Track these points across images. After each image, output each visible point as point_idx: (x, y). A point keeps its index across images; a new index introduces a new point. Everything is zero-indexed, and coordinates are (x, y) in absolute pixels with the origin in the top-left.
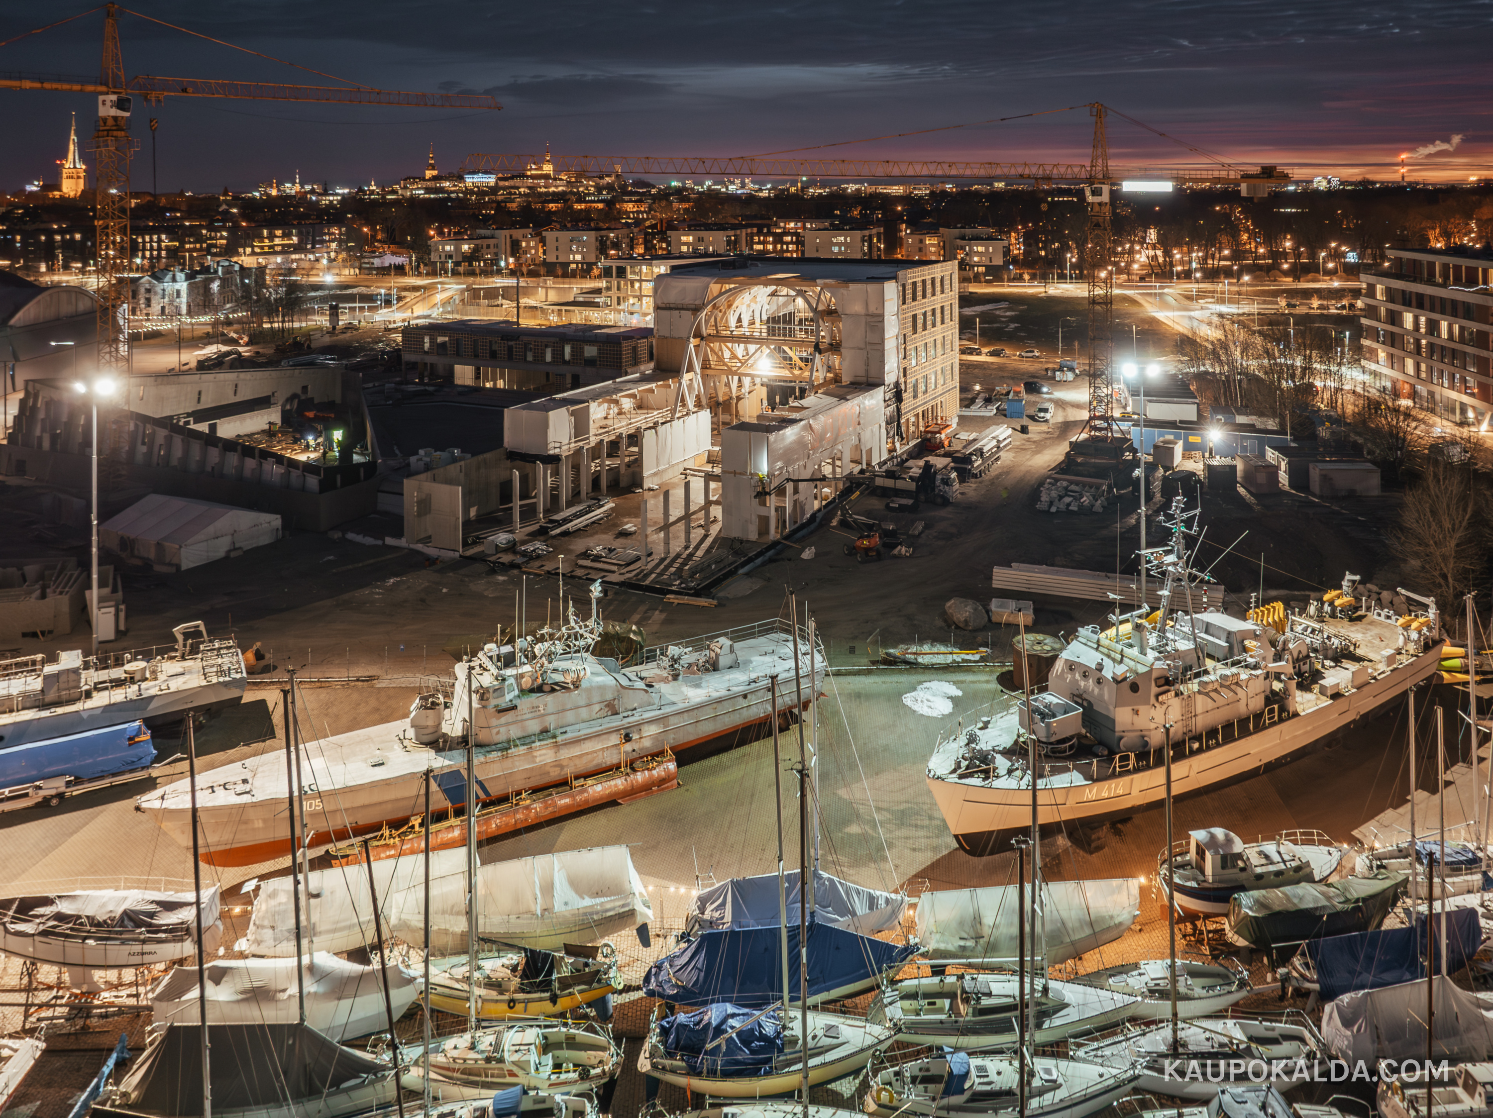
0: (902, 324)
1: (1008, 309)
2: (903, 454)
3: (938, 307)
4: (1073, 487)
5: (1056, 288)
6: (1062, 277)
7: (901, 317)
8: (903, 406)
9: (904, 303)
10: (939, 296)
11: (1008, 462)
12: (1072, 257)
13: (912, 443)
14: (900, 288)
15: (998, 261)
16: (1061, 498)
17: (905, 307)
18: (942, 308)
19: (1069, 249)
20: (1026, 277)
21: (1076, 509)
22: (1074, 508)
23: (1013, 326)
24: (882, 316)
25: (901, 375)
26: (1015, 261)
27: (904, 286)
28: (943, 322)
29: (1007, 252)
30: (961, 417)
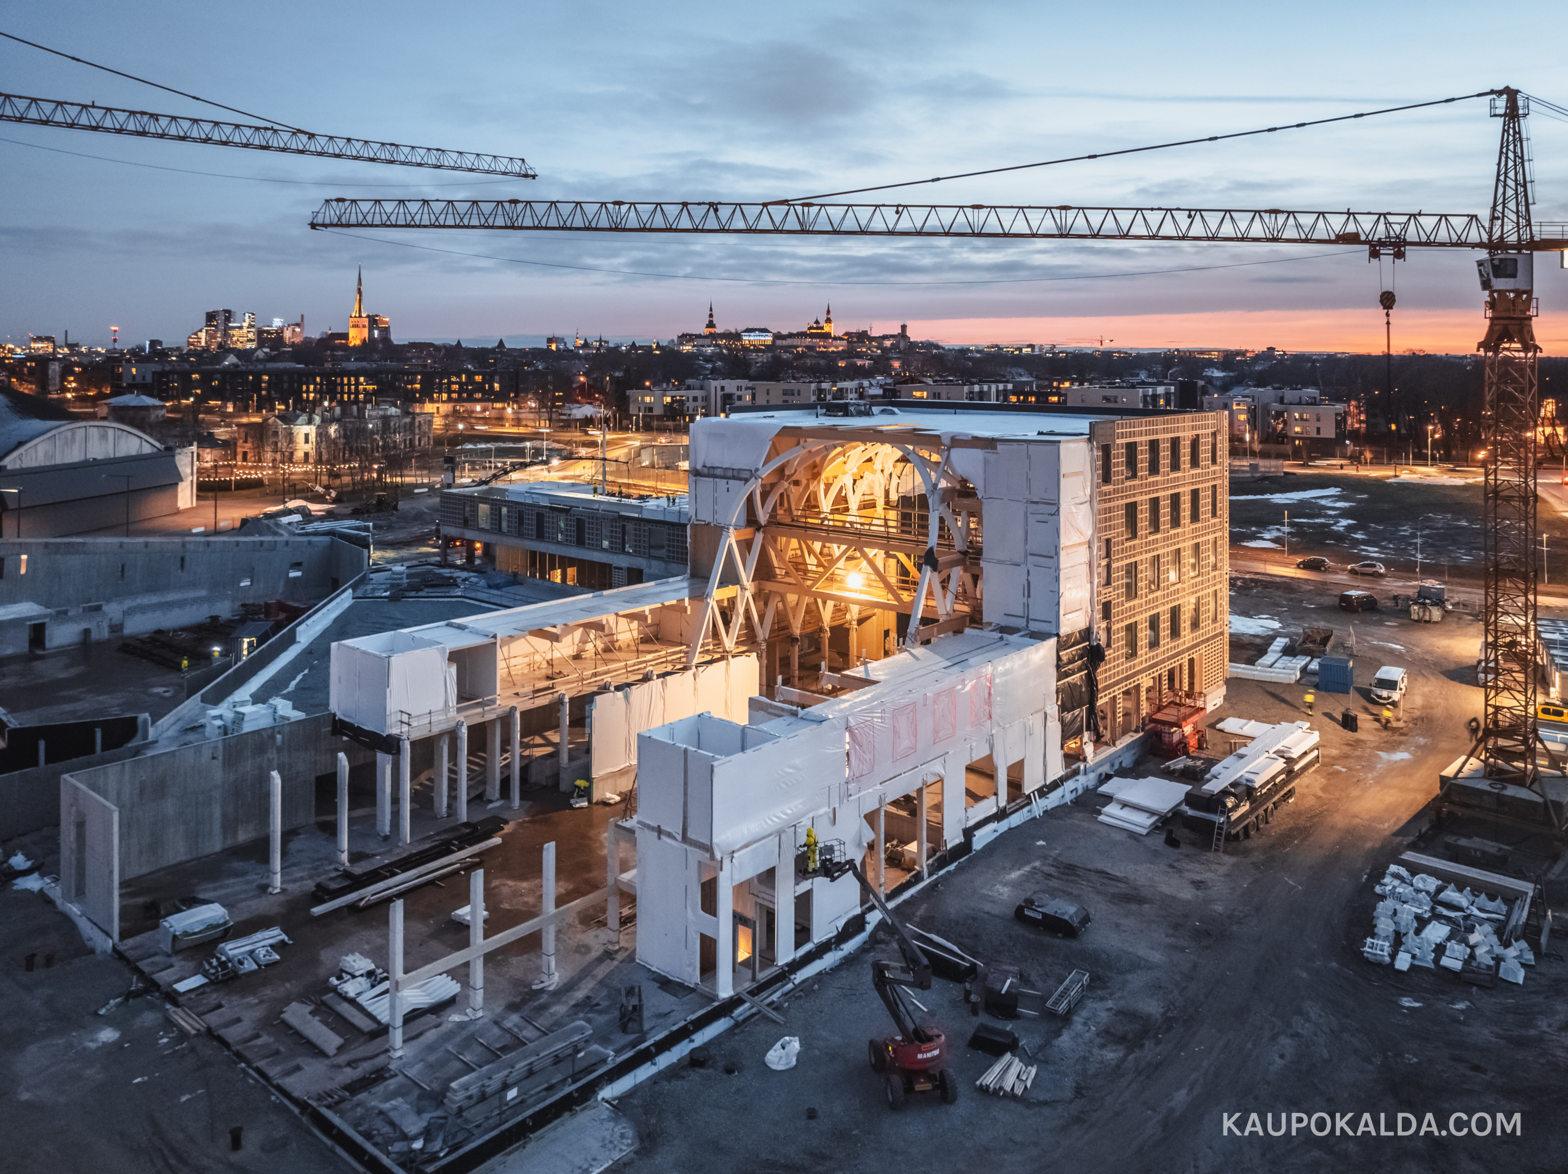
0: (1103, 521)
1: (1339, 498)
2: (1100, 764)
3: (1185, 491)
4: (1451, 894)
5: (1413, 472)
6: (1421, 459)
7: (1096, 506)
8: (1102, 675)
9: (1106, 479)
10: (1187, 471)
11: (1310, 801)
12: (1434, 432)
13: (1124, 742)
14: (1098, 453)
15: (1329, 432)
16: (1421, 923)
17: (1106, 488)
18: (1195, 494)
19: (1429, 420)
20: (1368, 455)
21: (1457, 965)
22: (1453, 961)
23: (1344, 522)
24: (1057, 504)
25: (1098, 616)
26: (1355, 436)
27: (1106, 450)
28: (1195, 517)
29: (1340, 421)
30: (1233, 684)
